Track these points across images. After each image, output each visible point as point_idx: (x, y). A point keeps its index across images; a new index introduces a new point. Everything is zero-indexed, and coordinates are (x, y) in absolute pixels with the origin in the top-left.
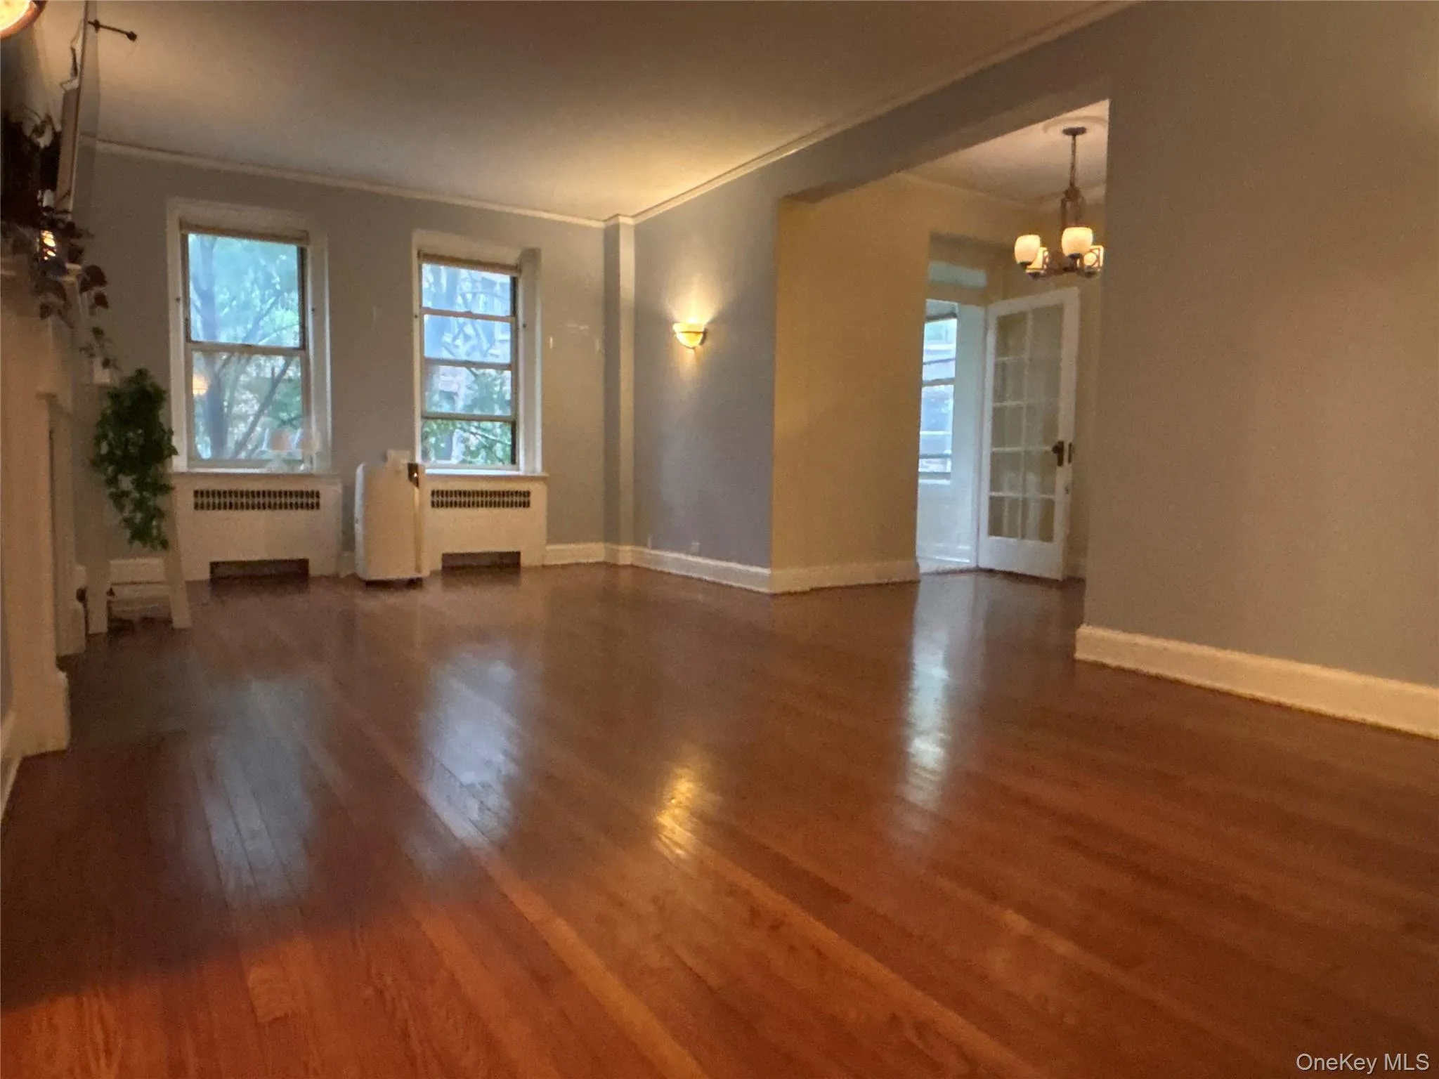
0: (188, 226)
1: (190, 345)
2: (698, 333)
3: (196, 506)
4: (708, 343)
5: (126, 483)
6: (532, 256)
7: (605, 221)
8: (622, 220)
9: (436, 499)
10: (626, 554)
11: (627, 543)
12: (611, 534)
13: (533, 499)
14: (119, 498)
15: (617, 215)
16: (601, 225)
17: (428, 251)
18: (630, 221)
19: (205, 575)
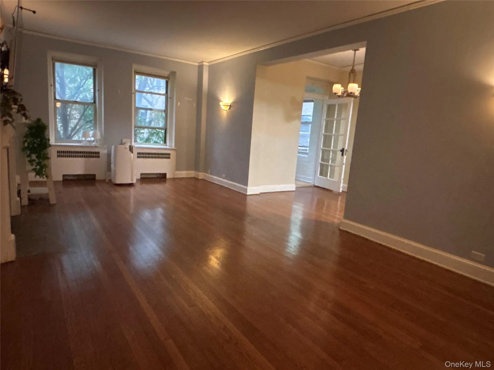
0: (55, 60)
1: (56, 101)
2: (228, 106)
3: (58, 156)
4: (232, 109)
5: (34, 156)
6: (173, 73)
7: (198, 63)
8: (204, 63)
9: (138, 155)
10: (201, 175)
11: (201, 172)
12: (196, 168)
13: (171, 156)
14: (31, 162)
15: (203, 62)
16: (197, 64)
17: (138, 71)
18: (207, 64)
19: (61, 179)
